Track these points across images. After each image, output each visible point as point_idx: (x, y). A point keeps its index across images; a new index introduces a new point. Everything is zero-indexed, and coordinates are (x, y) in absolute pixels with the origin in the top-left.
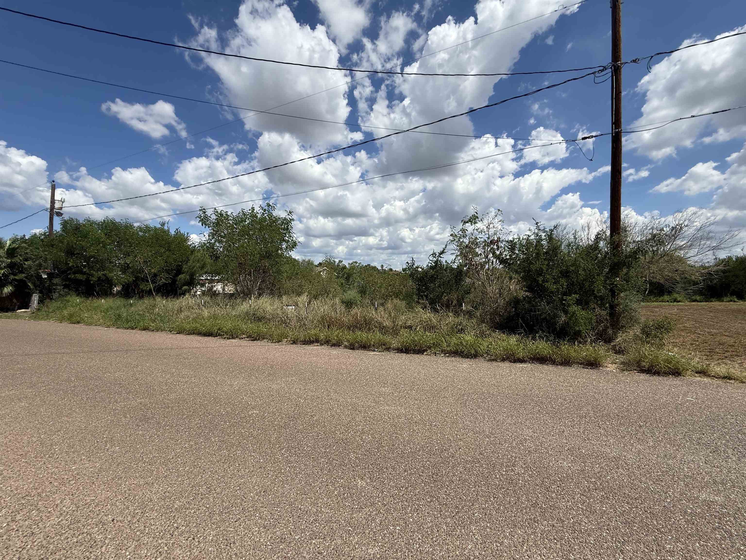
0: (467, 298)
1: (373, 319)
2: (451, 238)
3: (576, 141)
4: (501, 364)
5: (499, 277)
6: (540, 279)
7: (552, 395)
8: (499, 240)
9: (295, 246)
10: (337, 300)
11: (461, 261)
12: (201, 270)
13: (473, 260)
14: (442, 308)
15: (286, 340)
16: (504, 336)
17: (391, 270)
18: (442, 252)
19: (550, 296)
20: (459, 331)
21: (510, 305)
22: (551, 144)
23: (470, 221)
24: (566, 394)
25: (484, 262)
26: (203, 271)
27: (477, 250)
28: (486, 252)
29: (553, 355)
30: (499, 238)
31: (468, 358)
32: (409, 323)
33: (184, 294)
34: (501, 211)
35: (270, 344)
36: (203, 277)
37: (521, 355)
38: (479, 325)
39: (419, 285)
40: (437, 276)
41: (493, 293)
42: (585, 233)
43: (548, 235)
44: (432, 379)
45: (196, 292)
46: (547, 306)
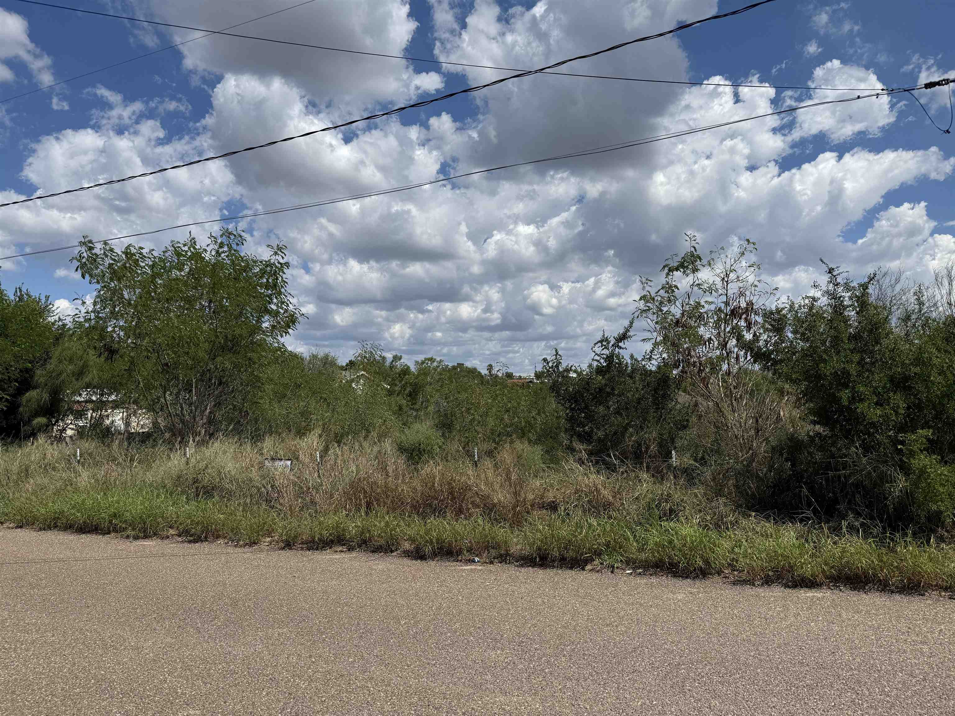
0: (681, 438)
1: (468, 488)
2: (642, 304)
3: (912, 92)
4: (764, 592)
5: (752, 390)
6: (845, 395)
7: (882, 663)
8: (750, 308)
9: (294, 322)
10: (388, 446)
11: (665, 355)
12: (77, 380)
13: (693, 353)
14: (622, 461)
15: (268, 539)
16: (769, 527)
17: (509, 376)
18: (623, 337)
19: (869, 434)
20: (665, 515)
21: (781, 455)
22: (859, 97)
23: (682, 266)
24: (913, 661)
25: (717, 357)
26: (80, 383)
27: (702, 330)
28: (722, 334)
29: (882, 570)
30: (750, 304)
31: (687, 577)
32: (550, 496)
33: (33, 434)
34: (754, 244)
35: (230, 550)
36: (80, 395)
37: (808, 571)
38: (710, 500)
39: (572, 409)
40: (613, 389)
41: (741, 426)
42: (944, 292)
43: (857, 296)
44: (605, 629)
45: (64, 430)
46: (865, 456)
